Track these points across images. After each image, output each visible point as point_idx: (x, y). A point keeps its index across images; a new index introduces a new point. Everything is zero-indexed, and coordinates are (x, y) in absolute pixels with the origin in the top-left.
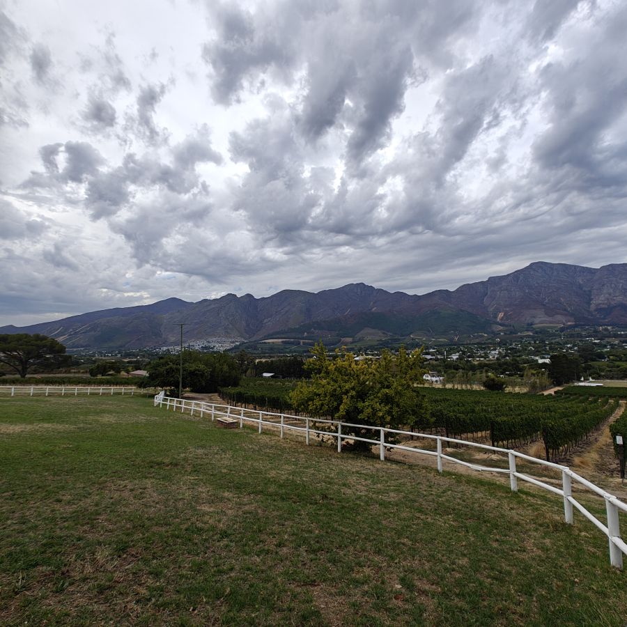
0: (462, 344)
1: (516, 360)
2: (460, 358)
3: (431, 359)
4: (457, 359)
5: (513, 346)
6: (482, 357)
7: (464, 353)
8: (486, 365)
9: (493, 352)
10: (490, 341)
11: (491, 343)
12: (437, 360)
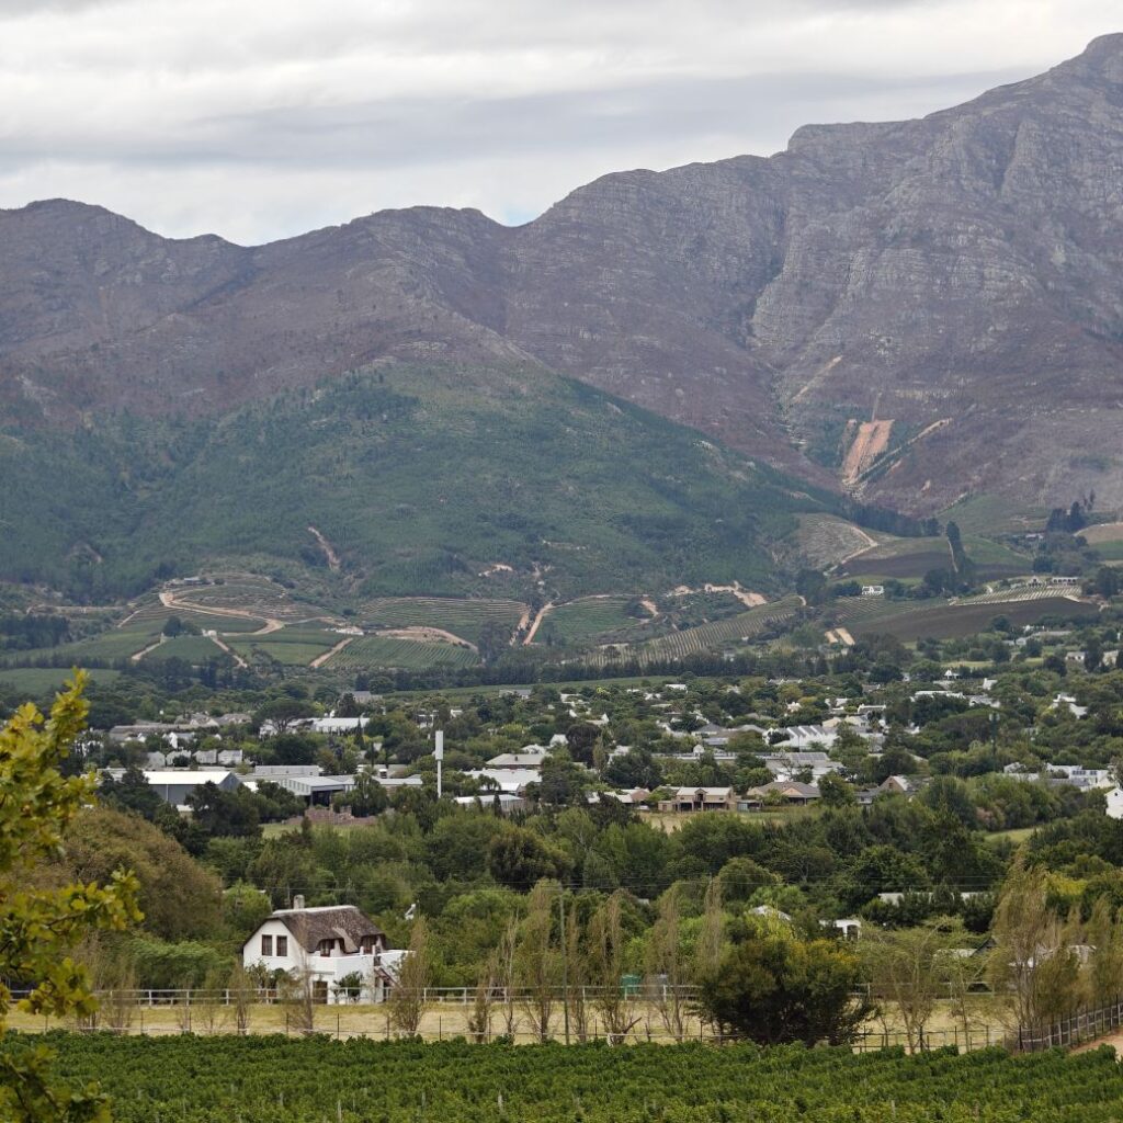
0: (575, 674)
1: (956, 800)
2: (553, 792)
3: (320, 798)
4: (531, 792)
5: (947, 689)
6: (720, 779)
7: (583, 743)
8: (743, 843)
9: (801, 737)
10: (782, 647)
11: (787, 668)
12: (367, 803)
